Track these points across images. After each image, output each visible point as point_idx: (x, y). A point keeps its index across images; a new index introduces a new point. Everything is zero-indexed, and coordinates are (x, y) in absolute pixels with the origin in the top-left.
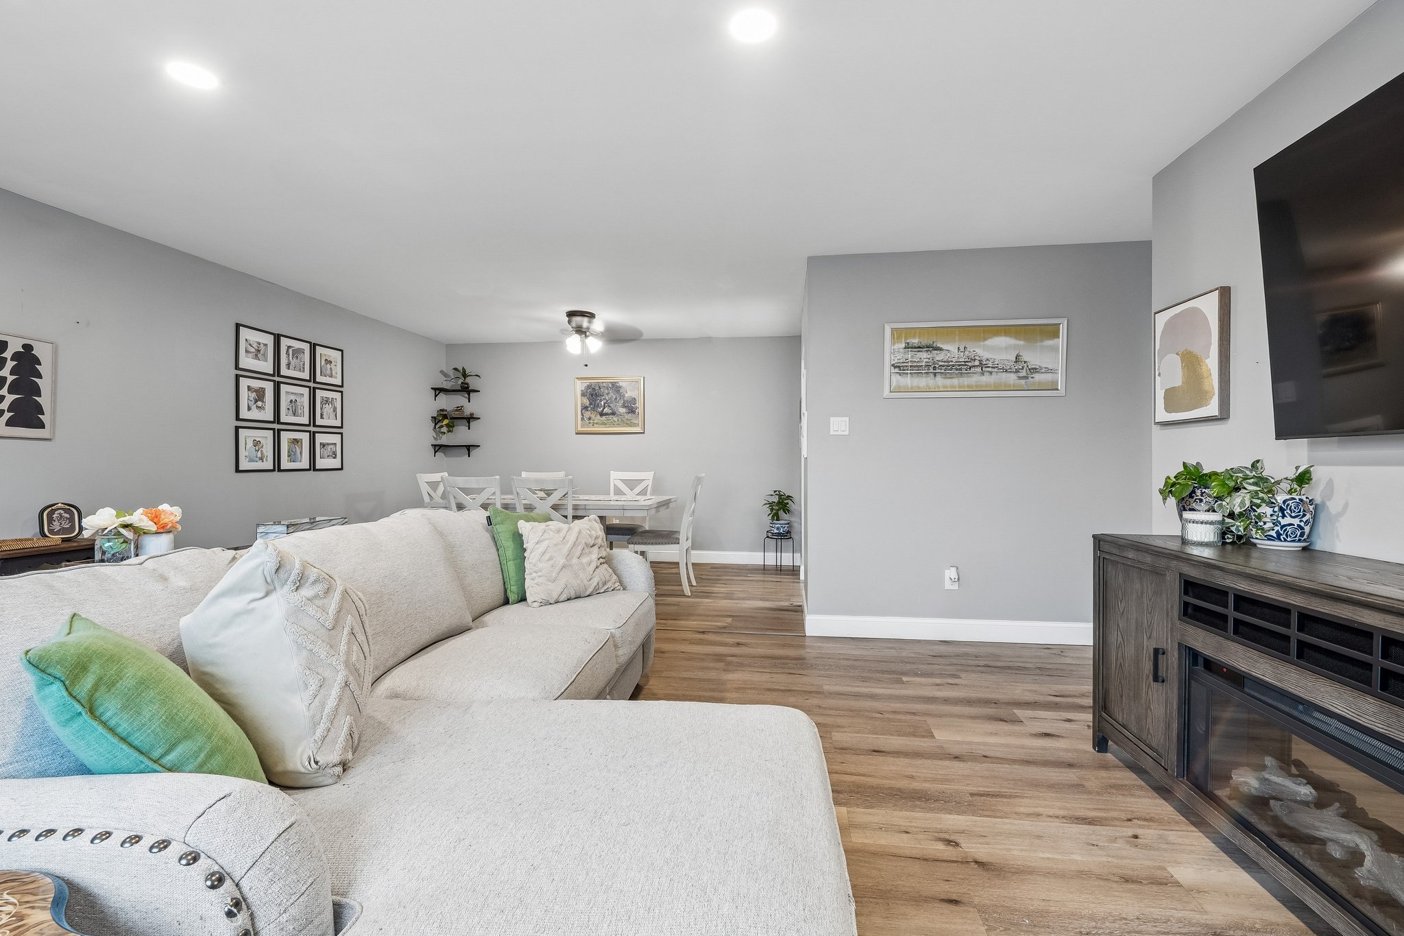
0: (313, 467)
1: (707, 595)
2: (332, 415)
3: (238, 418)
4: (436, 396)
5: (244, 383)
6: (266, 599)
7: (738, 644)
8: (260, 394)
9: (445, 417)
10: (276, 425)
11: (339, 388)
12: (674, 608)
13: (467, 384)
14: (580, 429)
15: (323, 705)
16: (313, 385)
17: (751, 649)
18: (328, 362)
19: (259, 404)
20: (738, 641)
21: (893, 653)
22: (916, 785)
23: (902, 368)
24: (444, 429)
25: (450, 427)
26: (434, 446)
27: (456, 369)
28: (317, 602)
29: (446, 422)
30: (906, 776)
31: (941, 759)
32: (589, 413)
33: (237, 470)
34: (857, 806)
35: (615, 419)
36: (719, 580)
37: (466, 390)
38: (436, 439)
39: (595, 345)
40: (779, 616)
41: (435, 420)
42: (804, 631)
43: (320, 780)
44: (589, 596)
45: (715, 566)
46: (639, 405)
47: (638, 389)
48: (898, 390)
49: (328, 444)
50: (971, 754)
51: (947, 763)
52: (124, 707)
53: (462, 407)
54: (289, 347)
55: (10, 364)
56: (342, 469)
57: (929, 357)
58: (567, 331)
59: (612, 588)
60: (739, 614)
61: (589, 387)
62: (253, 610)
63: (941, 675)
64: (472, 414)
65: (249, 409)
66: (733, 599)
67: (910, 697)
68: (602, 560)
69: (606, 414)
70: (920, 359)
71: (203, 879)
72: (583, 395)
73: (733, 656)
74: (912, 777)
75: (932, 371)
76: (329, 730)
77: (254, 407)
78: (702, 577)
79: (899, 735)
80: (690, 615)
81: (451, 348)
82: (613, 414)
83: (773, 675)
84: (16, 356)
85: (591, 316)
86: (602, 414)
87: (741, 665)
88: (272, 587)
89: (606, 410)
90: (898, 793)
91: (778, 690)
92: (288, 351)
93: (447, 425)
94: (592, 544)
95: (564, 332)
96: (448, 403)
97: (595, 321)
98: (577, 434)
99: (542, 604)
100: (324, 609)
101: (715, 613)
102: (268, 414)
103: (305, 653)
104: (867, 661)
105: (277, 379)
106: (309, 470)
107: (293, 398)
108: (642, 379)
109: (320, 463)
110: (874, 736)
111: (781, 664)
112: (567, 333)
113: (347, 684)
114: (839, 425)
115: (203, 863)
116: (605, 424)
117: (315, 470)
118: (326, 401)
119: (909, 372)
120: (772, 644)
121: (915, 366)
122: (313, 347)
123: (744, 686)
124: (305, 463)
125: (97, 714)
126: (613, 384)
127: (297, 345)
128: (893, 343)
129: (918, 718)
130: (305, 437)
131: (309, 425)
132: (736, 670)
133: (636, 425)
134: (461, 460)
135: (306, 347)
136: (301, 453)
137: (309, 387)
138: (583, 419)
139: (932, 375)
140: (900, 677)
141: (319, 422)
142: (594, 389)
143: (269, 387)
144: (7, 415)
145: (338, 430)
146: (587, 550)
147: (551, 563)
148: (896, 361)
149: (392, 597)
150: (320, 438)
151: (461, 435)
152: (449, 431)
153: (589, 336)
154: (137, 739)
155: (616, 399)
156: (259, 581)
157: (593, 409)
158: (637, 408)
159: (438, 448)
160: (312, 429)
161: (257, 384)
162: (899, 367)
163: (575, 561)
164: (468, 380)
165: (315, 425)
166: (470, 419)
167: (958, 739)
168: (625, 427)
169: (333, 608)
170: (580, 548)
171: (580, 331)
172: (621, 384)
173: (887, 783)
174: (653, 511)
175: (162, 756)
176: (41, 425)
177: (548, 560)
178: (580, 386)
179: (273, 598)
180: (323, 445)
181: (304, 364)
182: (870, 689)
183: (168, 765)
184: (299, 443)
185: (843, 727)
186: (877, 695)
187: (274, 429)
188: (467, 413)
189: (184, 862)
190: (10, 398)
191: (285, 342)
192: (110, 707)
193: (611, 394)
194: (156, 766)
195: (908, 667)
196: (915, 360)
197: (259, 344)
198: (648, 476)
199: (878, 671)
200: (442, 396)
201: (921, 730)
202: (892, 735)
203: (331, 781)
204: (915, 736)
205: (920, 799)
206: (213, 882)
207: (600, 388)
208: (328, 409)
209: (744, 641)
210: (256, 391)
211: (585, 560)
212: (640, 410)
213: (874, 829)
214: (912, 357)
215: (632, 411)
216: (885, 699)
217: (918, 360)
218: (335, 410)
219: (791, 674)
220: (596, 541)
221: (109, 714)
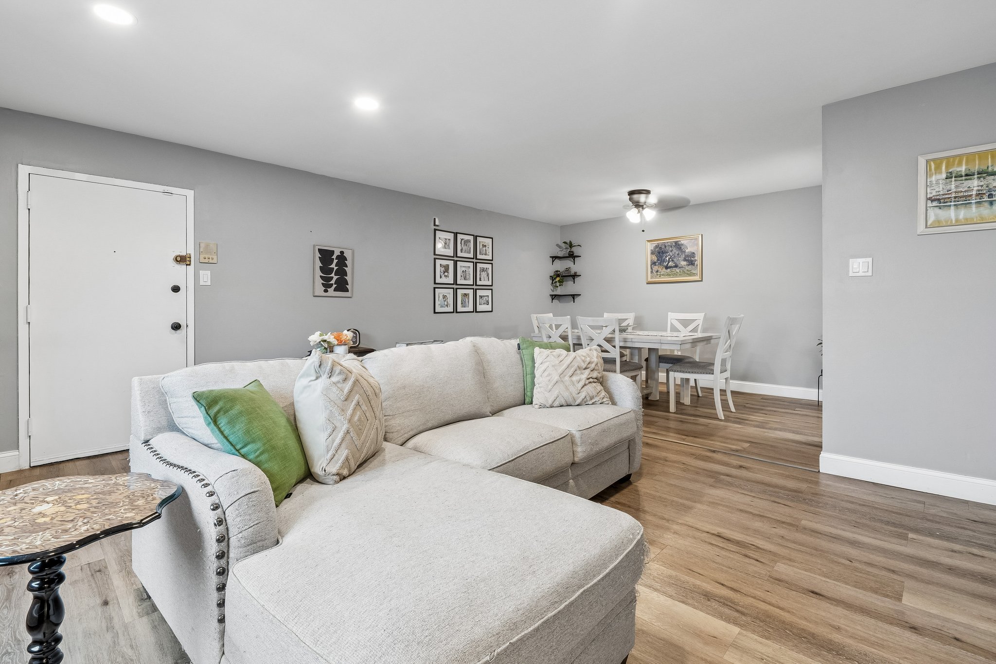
0: (475, 310)
1: (740, 421)
2: (486, 278)
3: (435, 283)
4: (553, 261)
5: (438, 262)
6: (315, 381)
7: (741, 467)
8: (446, 268)
9: (558, 276)
10: (455, 286)
11: (490, 262)
12: (701, 427)
13: (573, 252)
14: (650, 280)
15: (333, 441)
16: (475, 261)
17: (751, 474)
18: (484, 246)
19: (446, 274)
20: (742, 464)
21: (920, 507)
22: (836, 637)
23: (942, 201)
24: (558, 284)
25: (561, 282)
26: (552, 296)
27: (565, 243)
28: (339, 385)
29: (558, 279)
30: (830, 625)
31: (891, 624)
32: (657, 267)
33: (435, 312)
34: (754, 632)
35: (678, 270)
36: (762, 410)
37: (572, 256)
38: (553, 291)
39: (650, 214)
40: (802, 449)
41: (552, 278)
42: (819, 467)
43: (327, 481)
44: (578, 405)
45: (766, 397)
46: (698, 258)
47: (697, 245)
48: (938, 224)
49: (484, 296)
50: (940, 631)
51: (896, 629)
52: (229, 423)
53: (569, 268)
54: (462, 239)
55: (335, 261)
56: (492, 311)
57: (982, 183)
58: (628, 206)
59: (600, 402)
60: (761, 442)
61: (656, 247)
62: (310, 386)
63: (968, 543)
64: (575, 273)
65: (441, 277)
66: (766, 429)
67: (901, 554)
68: (591, 380)
69: (671, 267)
70: (969, 187)
71: (210, 504)
72: (652, 253)
73: (728, 475)
74: (838, 629)
75: (986, 199)
76: (334, 455)
77: (443, 276)
78: (747, 405)
79: (855, 586)
80: (712, 435)
81: (564, 228)
82: (676, 266)
83: (755, 499)
84: (338, 257)
85: (648, 192)
86: (667, 268)
87: (730, 484)
88: (319, 375)
89: (671, 264)
90: (808, 637)
91: (751, 513)
92: (461, 241)
93: (559, 281)
94: (584, 367)
95: (626, 208)
96: (560, 266)
97: (650, 196)
98: (647, 283)
99: (541, 407)
100: (342, 390)
101: (736, 437)
102: (450, 280)
103: (328, 411)
104: (876, 508)
105: (455, 259)
106: (473, 312)
107: (464, 269)
108: (700, 236)
109: (480, 308)
110: (824, 579)
111: (772, 491)
112: (628, 207)
113: (348, 432)
114: (859, 266)
115: (214, 497)
116: (669, 275)
117: (476, 312)
118: (483, 270)
119: (953, 203)
120: (776, 473)
121: (961, 197)
122: (475, 237)
123: (720, 502)
124: (471, 308)
125: (218, 424)
126: (676, 243)
127: (466, 237)
128: (928, 174)
129: (895, 577)
130: (471, 292)
131: (473, 285)
132: (722, 488)
133: (694, 274)
134: (569, 305)
135: (471, 238)
136: (468, 302)
137: (473, 262)
138: (652, 272)
139: (986, 205)
140: (904, 531)
141: (479, 283)
142: (660, 248)
143: (451, 264)
144: (334, 286)
145: (489, 287)
146: (578, 372)
147: (548, 378)
148: (934, 194)
149: (430, 389)
150: (479, 293)
151: (569, 287)
152: (560, 285)
153: (645, 208)
154: (231, 438)
155: (678, 254)
156: (313, 372)
157: (660, 264)
158: (696, 260)
159: (554, 297)
160: (475, 287)
161: (444, 262)
162: (939, 200)
163: (567, 378)
164: (574, 249)
165: (476, 285)
166: (574, 276)
167: (931, 611)
168: (687, 276)
169: (346, 390)
170: (573, 369)
171: (638, 205)
172: (682, 242)
173: (803, 624)
174: (688, 346)
175: (241, 449)
176: (347, 290)
177: (547, 376)
178: (650, 247)
179: (320, 380)
180: (481, 297)
181: (470, 249)
182: (856, 536)
183: (243, 453)
184: (468, 296)
185: (794, 561)
186: (859, 543)
187: (453, 288)
188: (572, 273)
189: (208, 495)
190: (335, 278)
191: (460, 237)
192: (223, 421)
193: (675, 251)
194: (237, 453)
195: (928, 525)
196: (961, 189)
197: (446, 239)
198: (699, 317)
199: (881, 521)
200: (557, 261)
201: (889, 589)
202: (847, 583)
203: (331, 483)
204: (876, 593)
205: (829, 650)
206: (214, 507)
207: (665, 247)
208: (484, 274)
209: (749, 465)
210: (444, 267)
211: (575, 378)
212: (698, 262)
213: (755, 657)
214: (957, 187)
215: (691, 263)
216: (869, 549)
217: (966, 189)
218: (488, 275)
219: (775, 502)
220: (589, 366)
221: (222, 425)
